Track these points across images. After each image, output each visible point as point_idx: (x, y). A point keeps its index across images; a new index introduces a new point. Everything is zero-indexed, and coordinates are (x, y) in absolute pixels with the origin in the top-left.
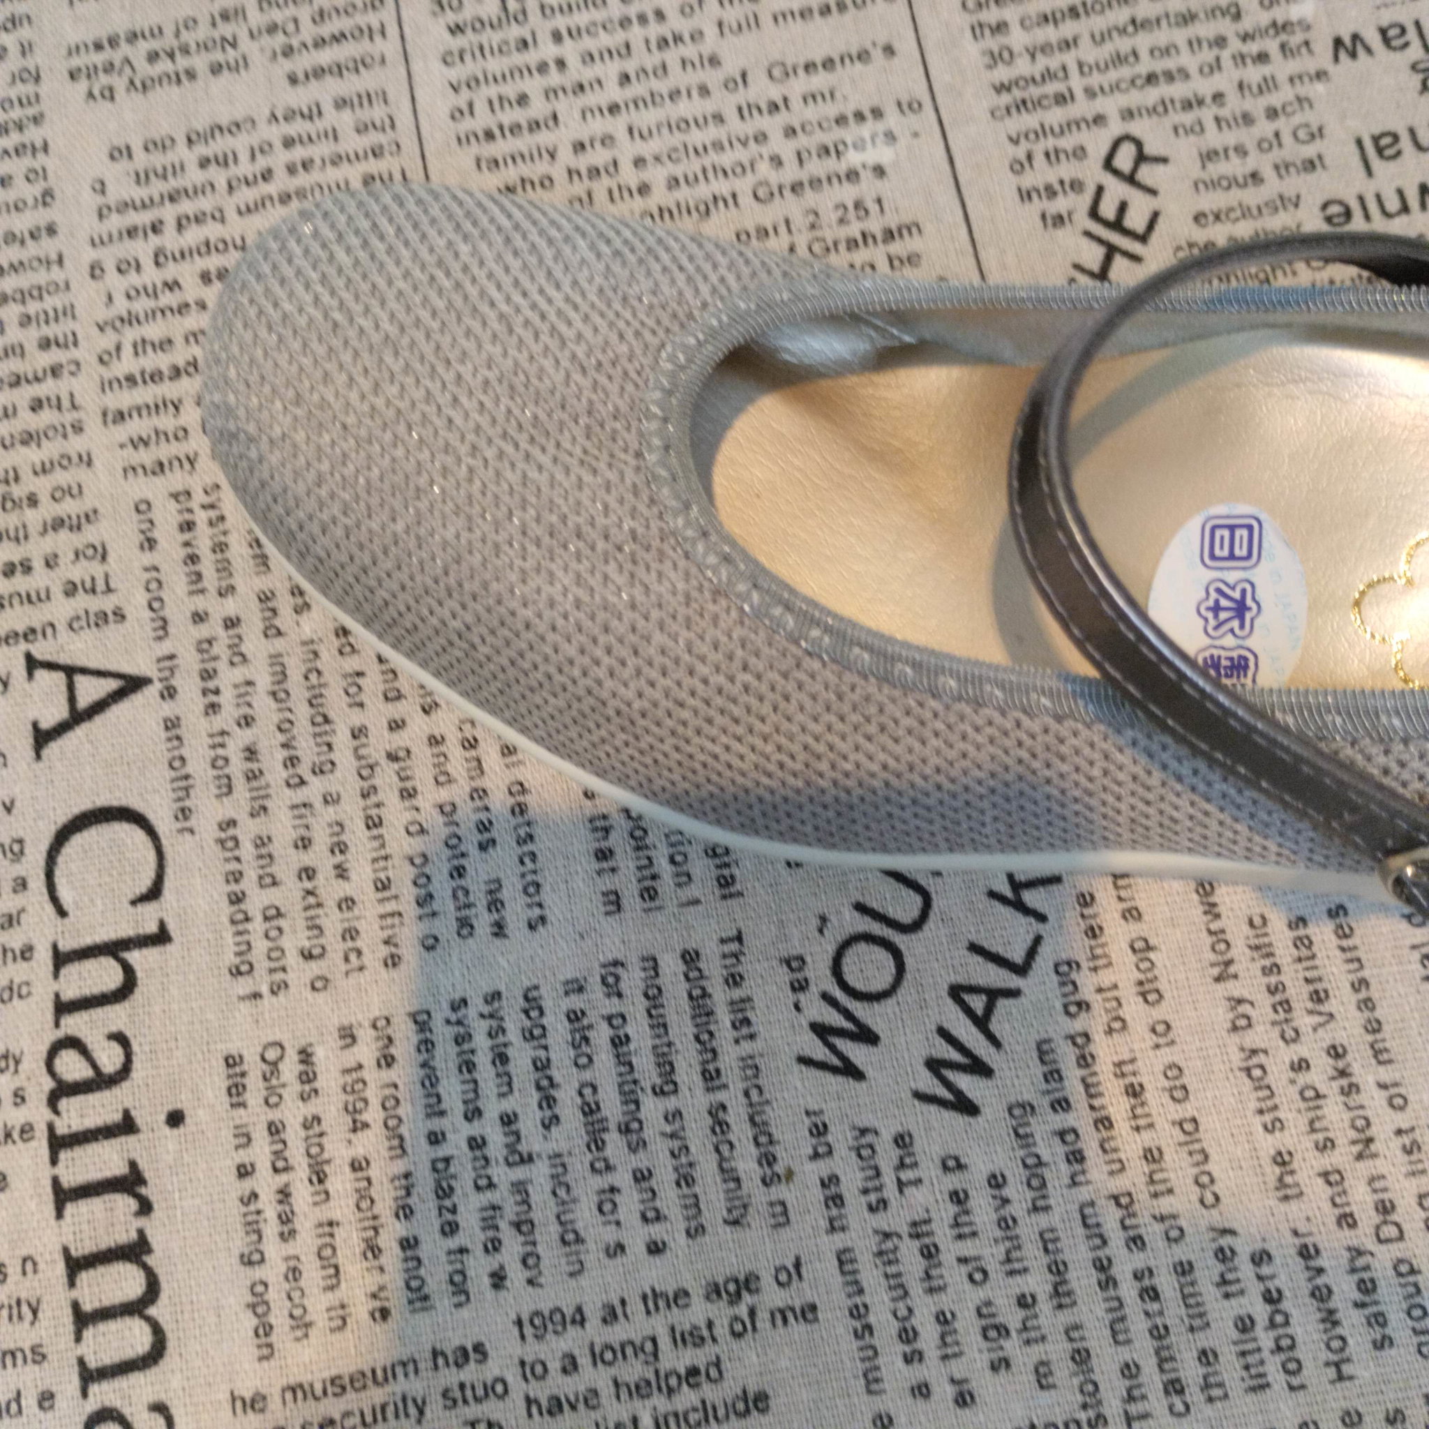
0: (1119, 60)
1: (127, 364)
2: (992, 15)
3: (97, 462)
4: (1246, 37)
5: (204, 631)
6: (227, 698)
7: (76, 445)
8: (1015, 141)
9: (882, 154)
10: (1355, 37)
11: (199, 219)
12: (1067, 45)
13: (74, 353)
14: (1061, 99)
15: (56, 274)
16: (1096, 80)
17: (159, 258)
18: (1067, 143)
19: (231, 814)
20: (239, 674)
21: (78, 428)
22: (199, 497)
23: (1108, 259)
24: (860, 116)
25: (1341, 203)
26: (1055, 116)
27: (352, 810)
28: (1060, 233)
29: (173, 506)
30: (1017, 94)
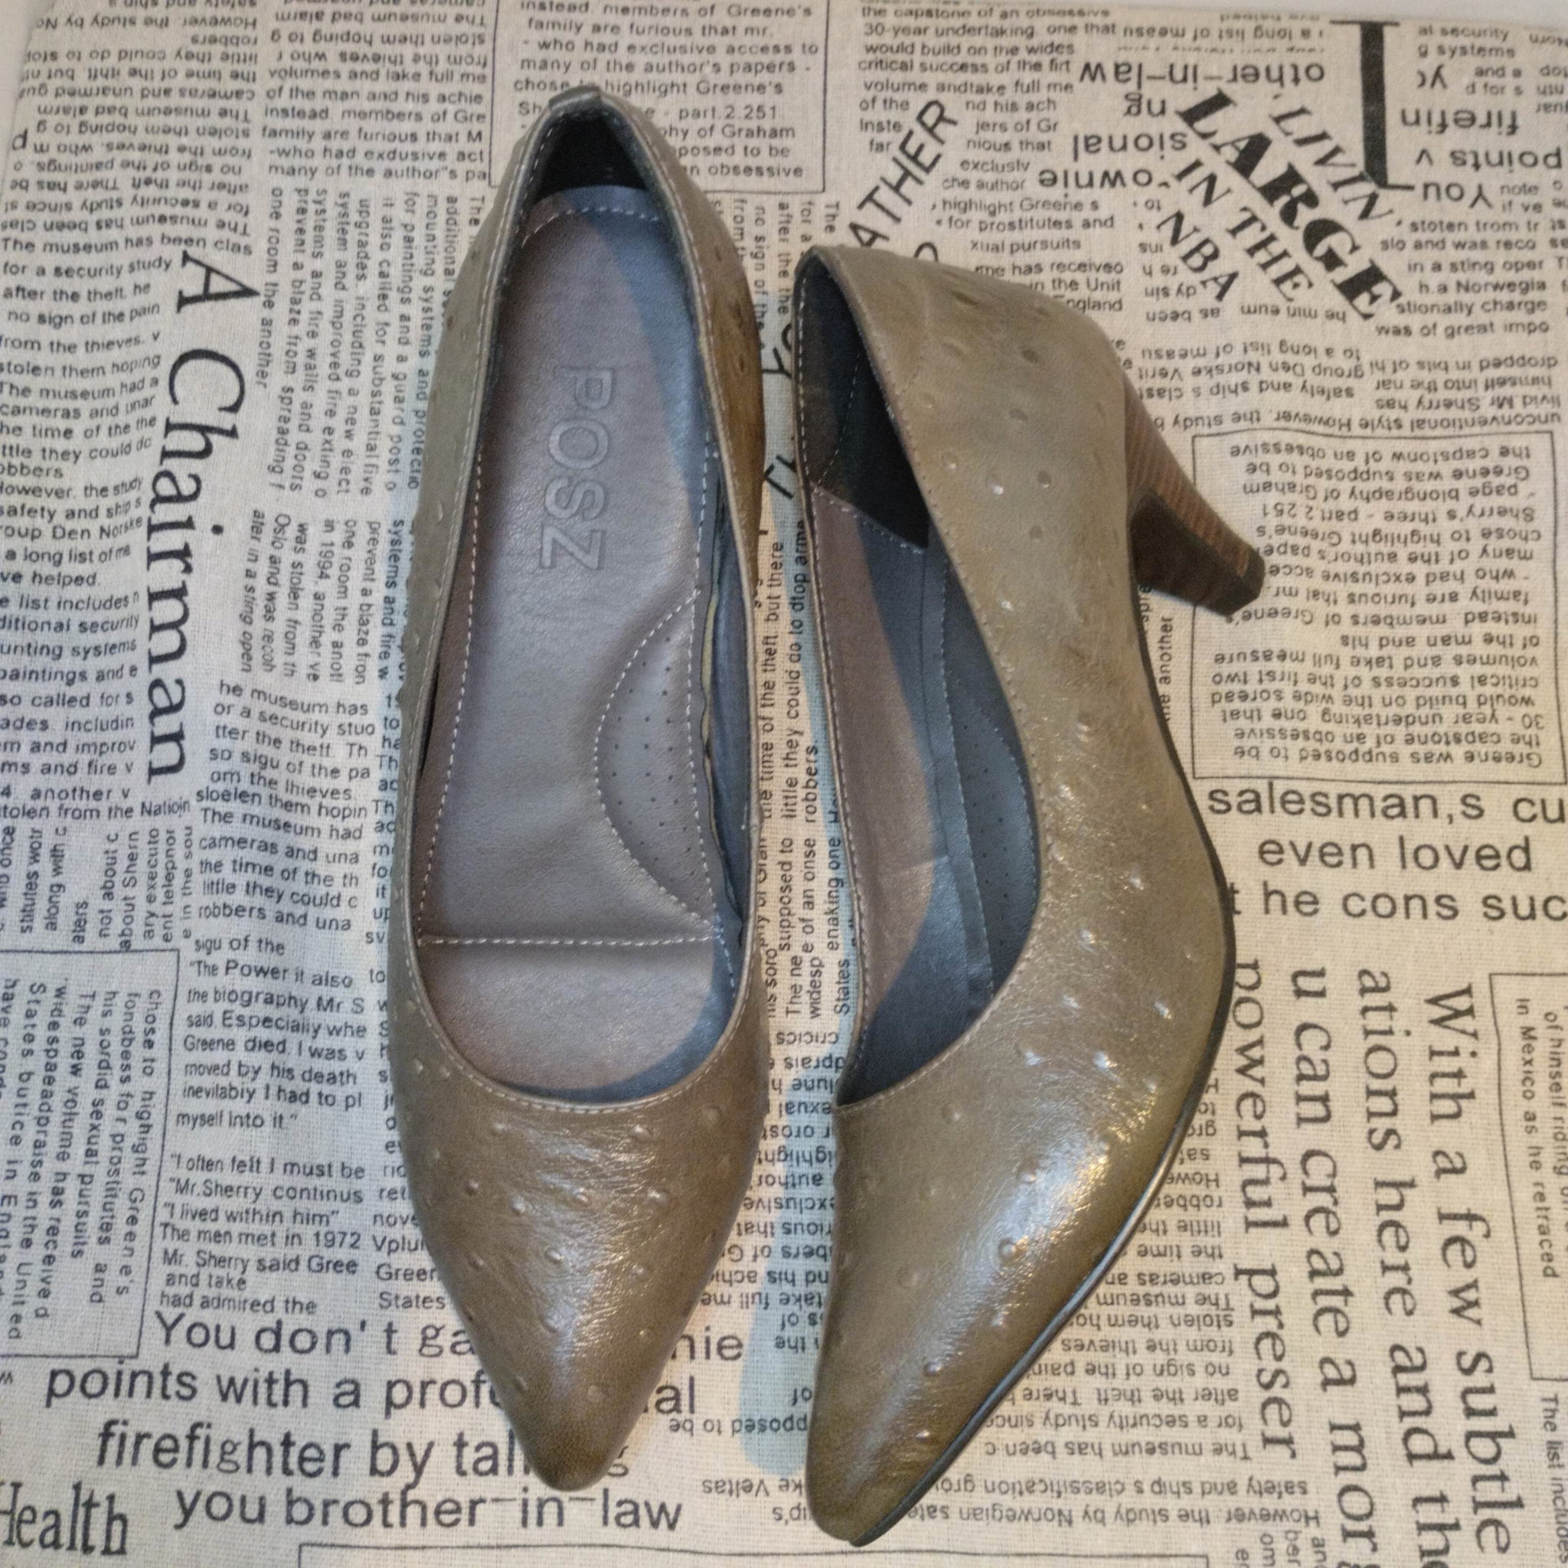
0: (948, 49)
1: (283, 101)
3: (254, 158)
4: (1031, 51)
5: (299, 275)
6: (304, 317)
7: (243, 143)
8: (868, 87)
9: (783, 77)
10: (1099, 66)
11: (347, 16)
12: (919, 31)
13: (254, 87)
14: (904, 67)
15: (250, 32)
16: (930, 59)
17: (317, 36)
18: (899, 97)
19: (291, 384)
20: (315, 306)
21: (246, 134)
22: (312, 195)
23: (903, 179)
24: (777, 49)
25: (1052, 172)
26: (897, 77)
27: (364, 401)
28: (879, 156)
29: (296, 197)
30: (879, 55)
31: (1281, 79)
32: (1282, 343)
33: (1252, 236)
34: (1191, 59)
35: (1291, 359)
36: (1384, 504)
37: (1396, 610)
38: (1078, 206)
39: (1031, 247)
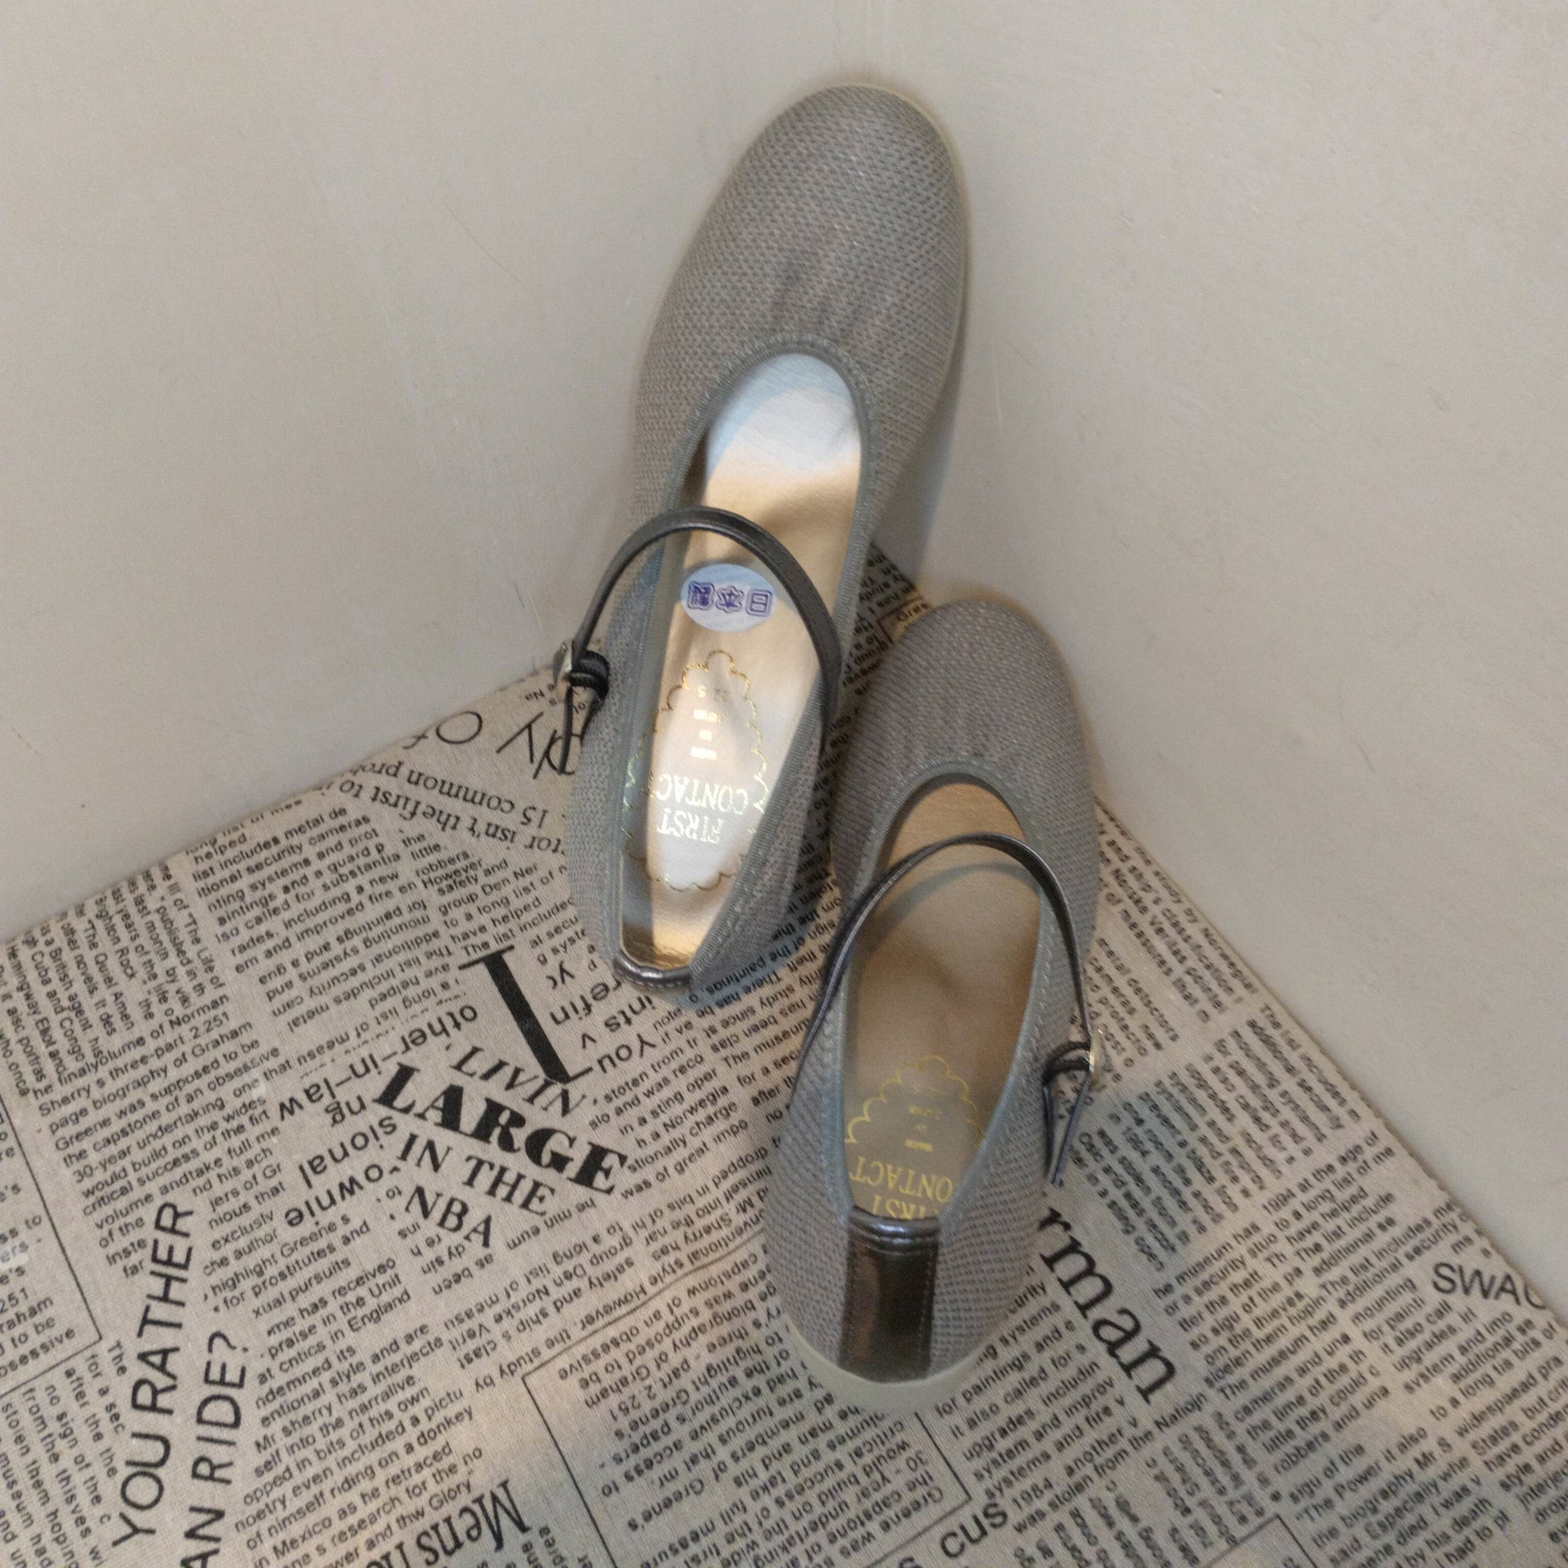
0: (156, 1155)
2: (75, 1148)
4: (228, 1119)
8: (100, 1227)
9: (20, 1259)
10: (292, 1100)
12: (124, 1154)
14: (124, 1191)
16: (144, 1171)
18: (131, 1219)
23: (167, 1286)
24: (3, 1239)
25: (295, 1210)
26: (122, 1203)
28: (136, 1277)
30: (98, 1194)
31: (444, 1030)
32: (555, 1256)
33: (485, 1178)
34: (364, 1053)
35: (568, 1266)
36: (703, 1339)
37: (760, 1427)
38: (331, 1228)
39: (308, 1285)
